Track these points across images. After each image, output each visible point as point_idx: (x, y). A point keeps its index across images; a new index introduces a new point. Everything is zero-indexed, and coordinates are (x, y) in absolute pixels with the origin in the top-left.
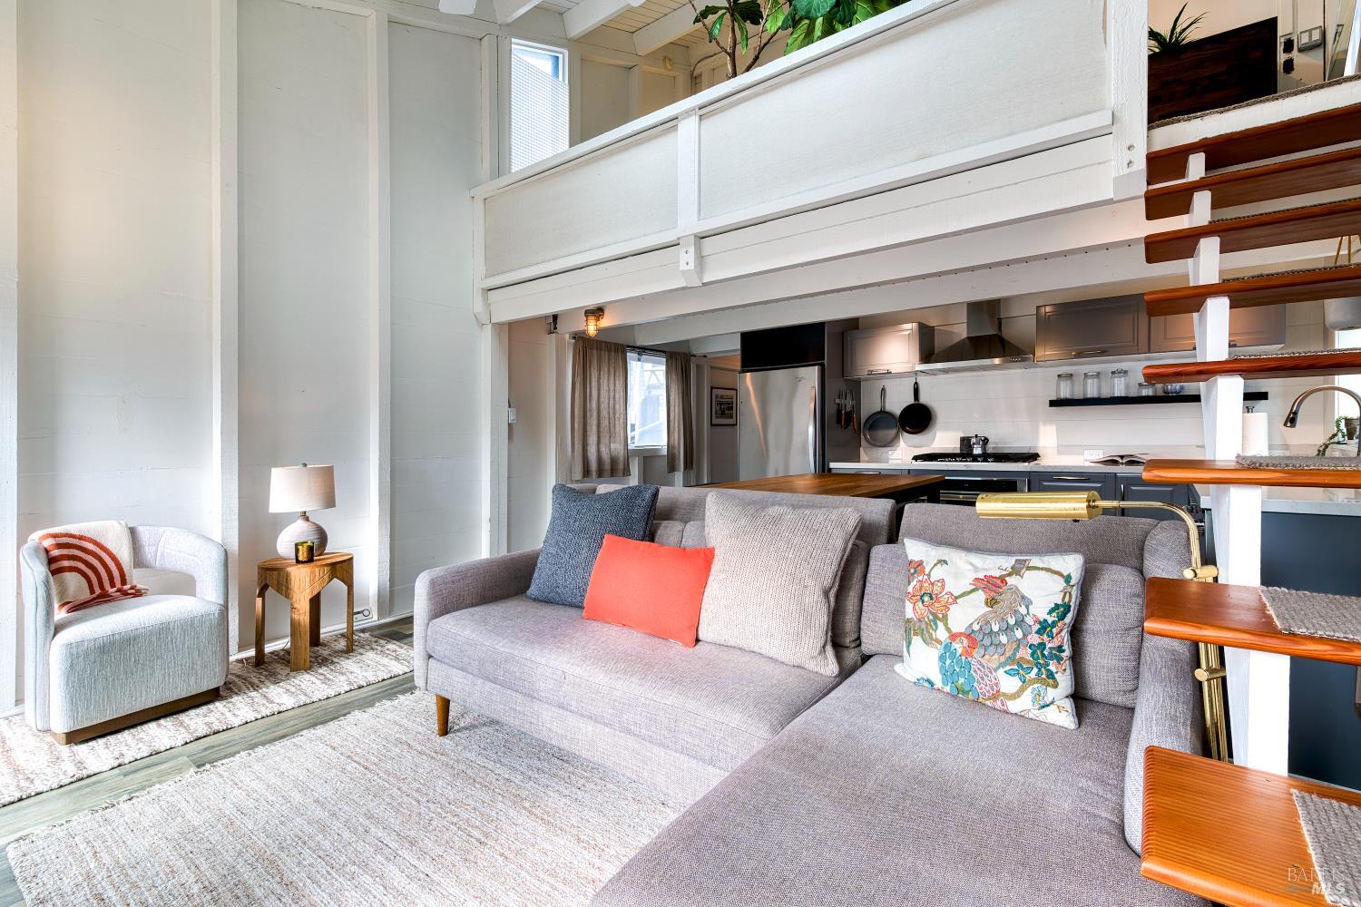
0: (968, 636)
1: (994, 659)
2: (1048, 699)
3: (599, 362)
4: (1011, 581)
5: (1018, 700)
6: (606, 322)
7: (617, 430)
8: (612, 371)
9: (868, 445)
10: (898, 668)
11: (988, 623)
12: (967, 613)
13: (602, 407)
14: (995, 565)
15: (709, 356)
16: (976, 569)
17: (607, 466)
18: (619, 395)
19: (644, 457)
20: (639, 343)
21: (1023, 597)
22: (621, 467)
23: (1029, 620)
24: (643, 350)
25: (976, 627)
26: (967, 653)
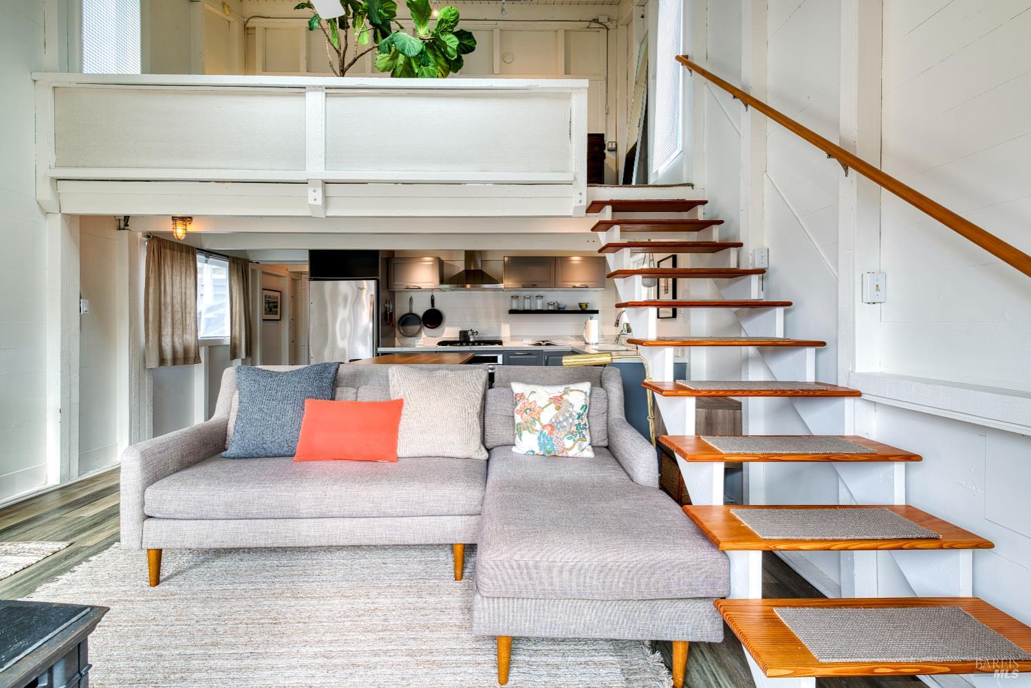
0: (550, 425)
1: (562, 434)
2: (584, 447)
3: (172, 261)
4: (565, 397)
5: (573, 450)
6: (193, 228)
7: (188, 321)
8: (183, 269)
9: (401, 335)
10: (514, 449)
11: (558, 418)
12: (548, 415)
13: (175, 301)
14: (557, 390)
15: (261, 263)
16: (549, 394)
17: (180, 354)
18: (191, 291)
19: (210, 347)
20: (206, 247)
21: (571, 404)
22: (192, 355)
23: (574, 414)
24: (209, 253)
25: (553, 421)
26: (550, 433)
